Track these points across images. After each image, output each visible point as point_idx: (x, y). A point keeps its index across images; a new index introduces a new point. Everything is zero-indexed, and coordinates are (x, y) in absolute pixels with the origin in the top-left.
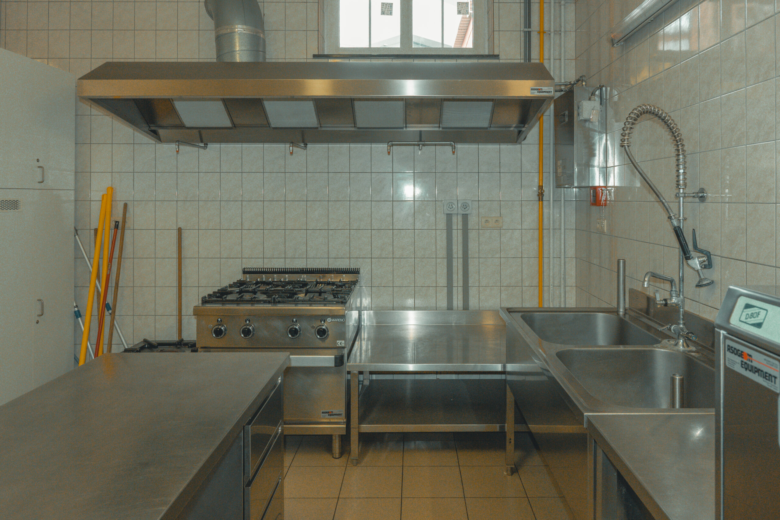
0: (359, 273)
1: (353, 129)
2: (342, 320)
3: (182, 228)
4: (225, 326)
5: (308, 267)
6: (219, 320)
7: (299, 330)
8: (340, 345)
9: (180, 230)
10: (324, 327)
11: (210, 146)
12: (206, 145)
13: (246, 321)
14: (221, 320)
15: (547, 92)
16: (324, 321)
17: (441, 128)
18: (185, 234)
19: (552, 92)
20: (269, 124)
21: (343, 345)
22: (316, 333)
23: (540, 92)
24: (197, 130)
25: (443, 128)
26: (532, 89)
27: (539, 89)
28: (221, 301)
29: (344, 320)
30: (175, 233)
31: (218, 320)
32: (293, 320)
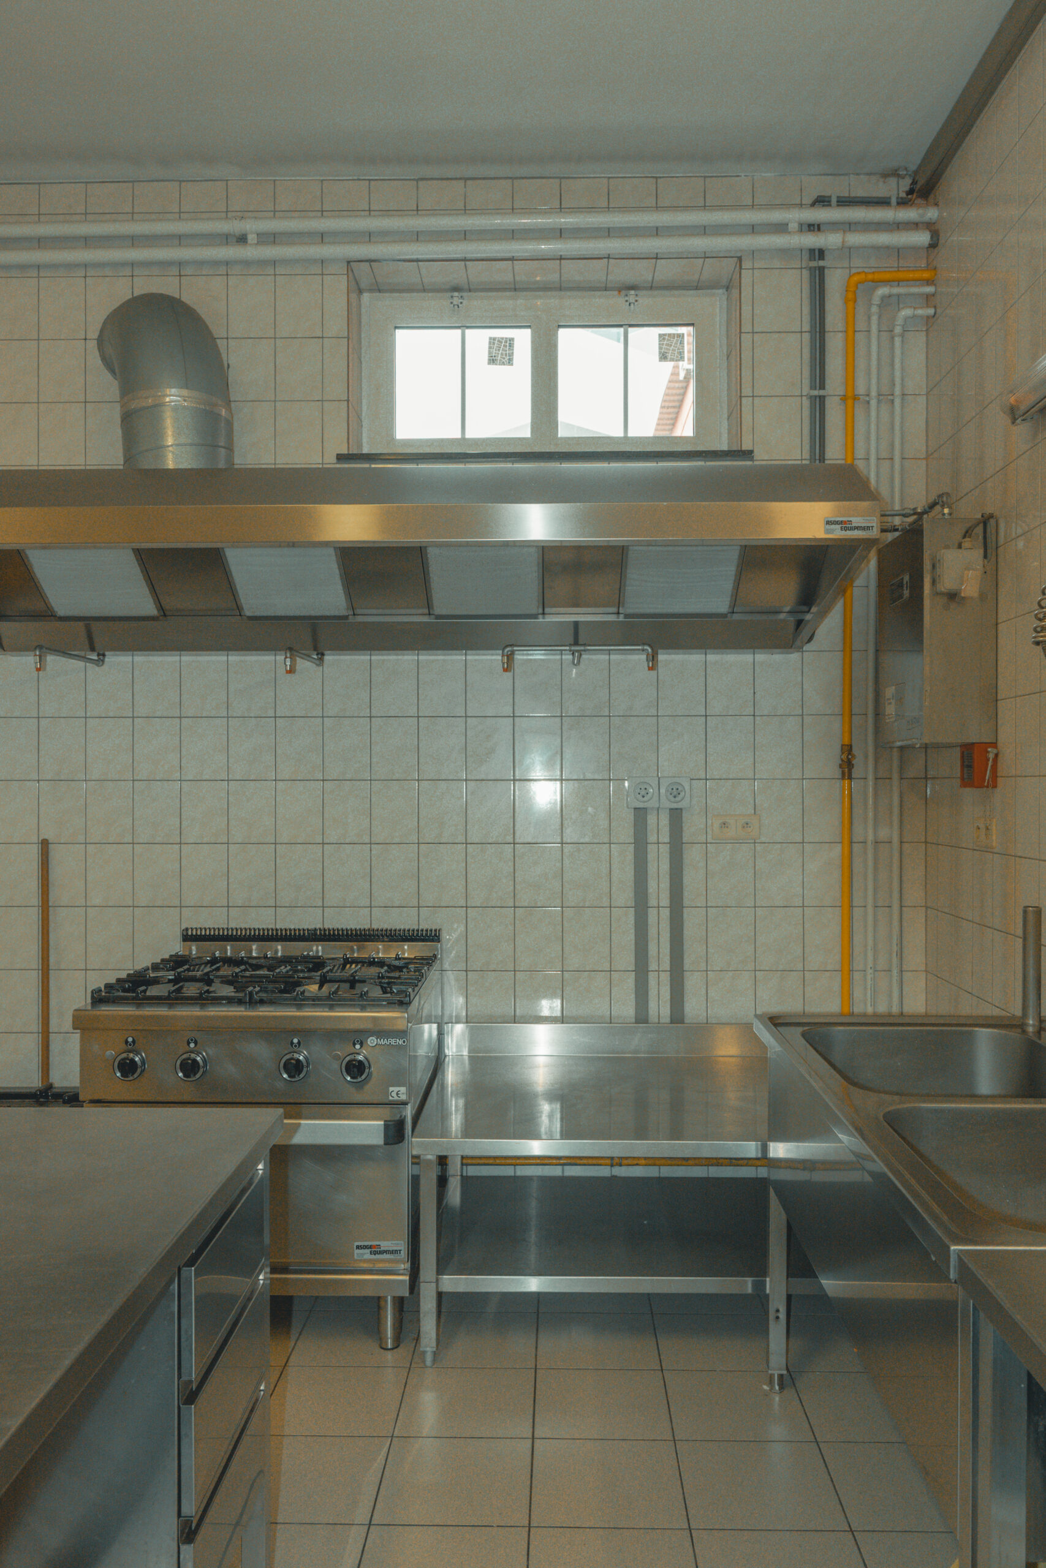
0: (439, 941)
1: (425, 619)
2: (401, 1042)
3: (50, 842)
4: (143, 1055)
5: (326, 927)
6: (130, 1039)
7: (305, 1064)
8: (396, 1098)
9: (45, 844)
10: (360, 1058)
11: (111, 658)
12: (101, 657)
13: (189, 1043)
14: (134, 1041)
15: (863, 528)
16: (361, 1044)
17: (622, 616)
18: (57, 854)
19: (874, 529)
20: (239, 608)
21: (403, 1097)
22: (344, 1069)
23: (846, 529)
24: (81, 624)
25: (627, 616)
26: (828, 523)
27: (845, 522)
28: (134, 998)
29: (404, 1042)
30: (34, 851)
31: (127, 1042)
32: (292, 1041)
